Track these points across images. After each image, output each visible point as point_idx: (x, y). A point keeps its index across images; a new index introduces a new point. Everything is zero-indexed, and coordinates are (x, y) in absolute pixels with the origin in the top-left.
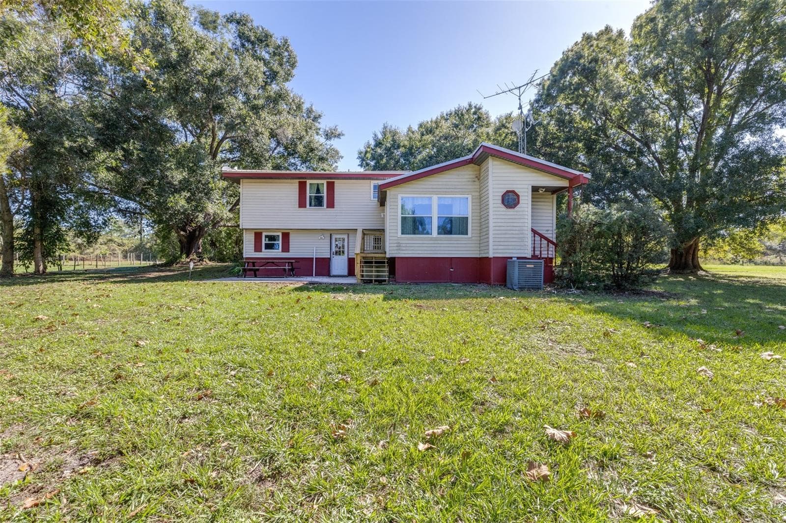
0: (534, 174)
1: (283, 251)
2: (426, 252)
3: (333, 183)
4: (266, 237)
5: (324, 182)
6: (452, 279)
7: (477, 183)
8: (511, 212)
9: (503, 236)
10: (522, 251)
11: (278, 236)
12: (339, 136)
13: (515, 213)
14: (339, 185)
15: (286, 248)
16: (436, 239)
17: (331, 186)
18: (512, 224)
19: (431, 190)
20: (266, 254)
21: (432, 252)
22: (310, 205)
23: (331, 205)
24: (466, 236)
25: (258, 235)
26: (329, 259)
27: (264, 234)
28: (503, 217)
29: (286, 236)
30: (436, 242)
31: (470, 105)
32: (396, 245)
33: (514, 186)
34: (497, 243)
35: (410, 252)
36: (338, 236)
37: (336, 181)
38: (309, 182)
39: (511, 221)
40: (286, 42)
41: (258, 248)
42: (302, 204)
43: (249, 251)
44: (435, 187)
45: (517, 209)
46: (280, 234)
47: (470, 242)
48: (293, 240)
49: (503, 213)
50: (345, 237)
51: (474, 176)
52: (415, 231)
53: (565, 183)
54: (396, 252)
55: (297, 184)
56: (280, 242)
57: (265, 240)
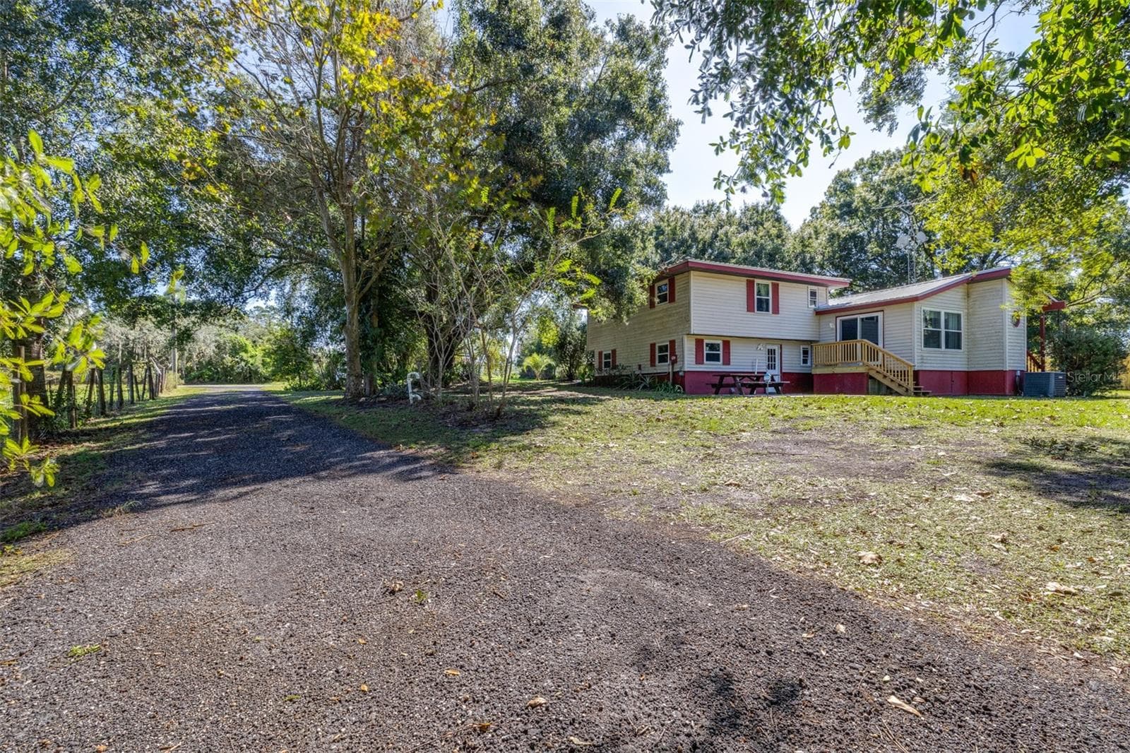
1: (724, 364)
3: (777, 285)
4: (707, 345)
5: (769, 282)
11: (719, 344)
14: (782, 287)
15: (727, 360)
16: (944, 353)
17: (776, 287)
19: (940, 305)
20: (709, 366)
22: (758, 309)
23: (776, 311)
24: (958, 350)
25: (699, 343)
27: (706, 341)
29: (727, 344)
30: (944, 356)
35: (929, 365)
36: (770, 347)
37: (781, 284)
38: (757, 281)
41: (699, 361)
42: (750, 308)
43: (689, 362)
45: (1019, 327)
46: (720, 342)
47: (963, 356)
48: (735, 349)
50: (776, 348)
55: (745, 284)
56: (721, 352)
57: (706, 351)
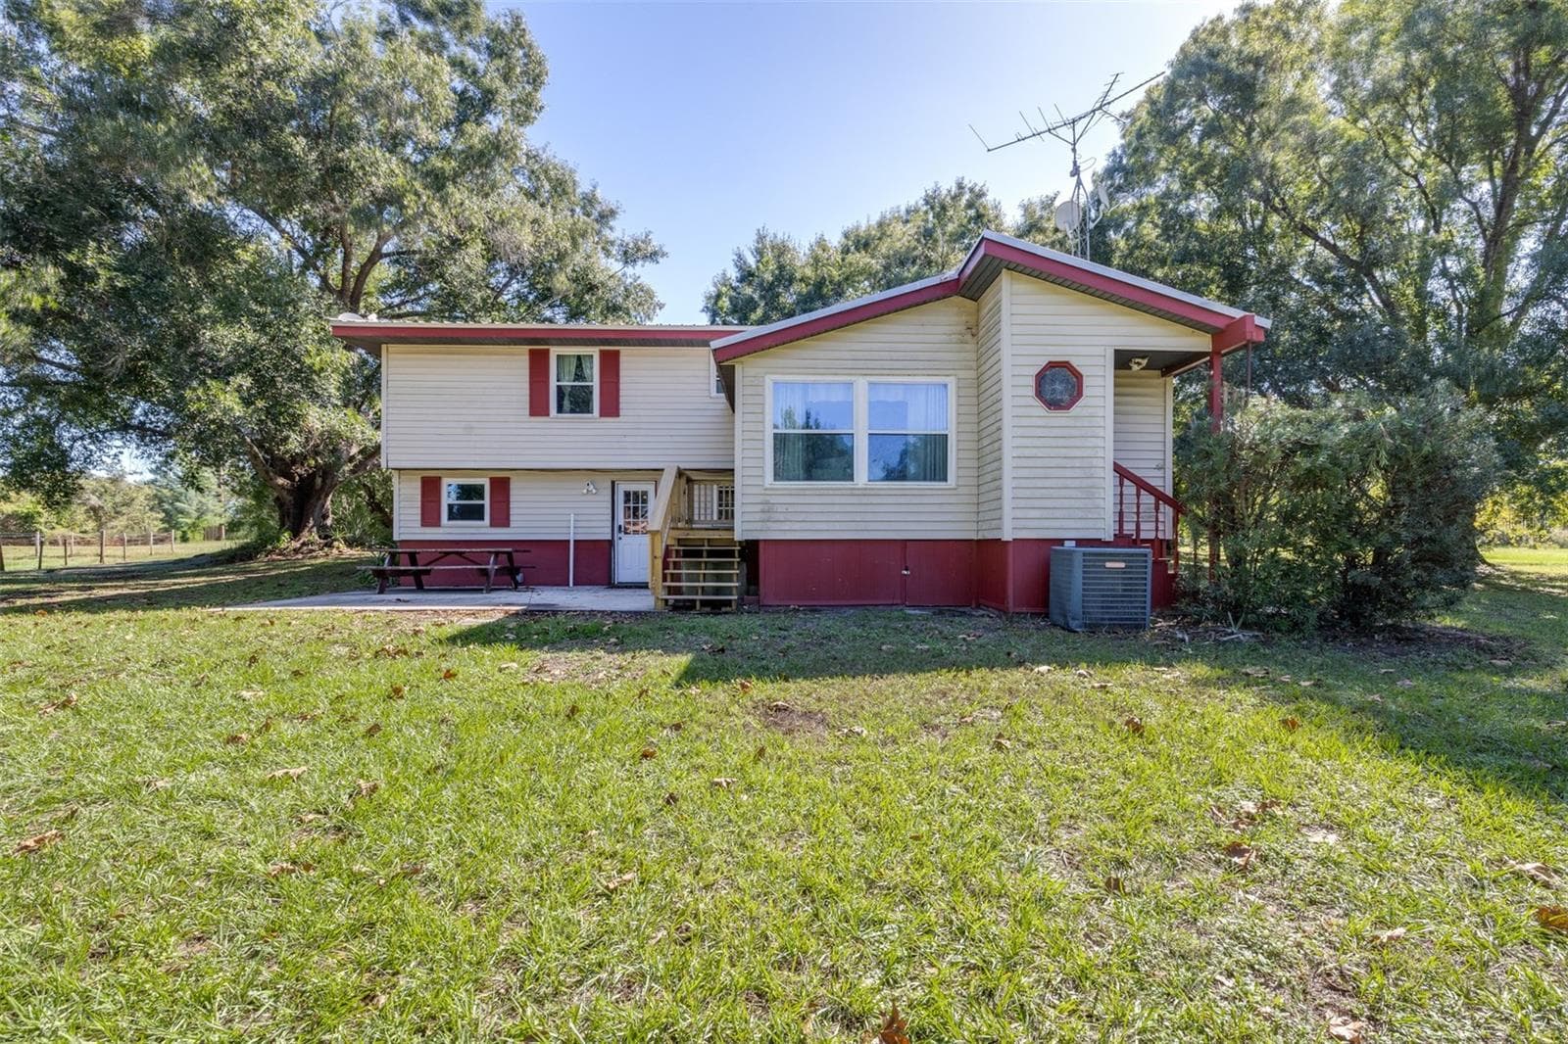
0: (1120, 319)
1: (493, 524)
2: (837, 526)
3: (617, 354)
4: (452, 488)
5: (594, 351)
6: (906, 596)
7: (970, 347)
8: (1059, 418)
9: (1039, 483)
10: (1090, 524)
11: (483, 486)
12: (654, 256)
13: (1071, 422)
14: (628, 356)
15: (502, 518)
16: (864, 492)
17: (611, 363)
18: (1063, 452)
19: (850, 364)
20: (451, 530)
21: (853, 526)
22: (560, 409)
23: (611, 408)
24: (942, 485)
25: (431, 486)
26: (611, 543)
27: (446, 482)
28: (1039, 432)
29: (501, 486)
30: (865, 500)
31: (960, 186)
32: (759, 508)
33: (1070, 350)
34: (1022, 503)
35: (797, 526)
36: (633, 487)
37: (624, 351)
38: (555, 351)
39: (1061, 442)
40: (517, 21)
41: (430, 517)
42: (538, 408)
43: (407, 524)
44: (860, 355)
45: (1075, 410)
46: (485, 482)
47: (952, 500)
48: (519, 496)
49: (1040, 422)
50: (648, 489)
51: (962, 328)
52: (811, 472)
53: (1201, 343)
54: (758, 526)
55: (526, 358)
56: (487, 502)
57: (448, 497)
